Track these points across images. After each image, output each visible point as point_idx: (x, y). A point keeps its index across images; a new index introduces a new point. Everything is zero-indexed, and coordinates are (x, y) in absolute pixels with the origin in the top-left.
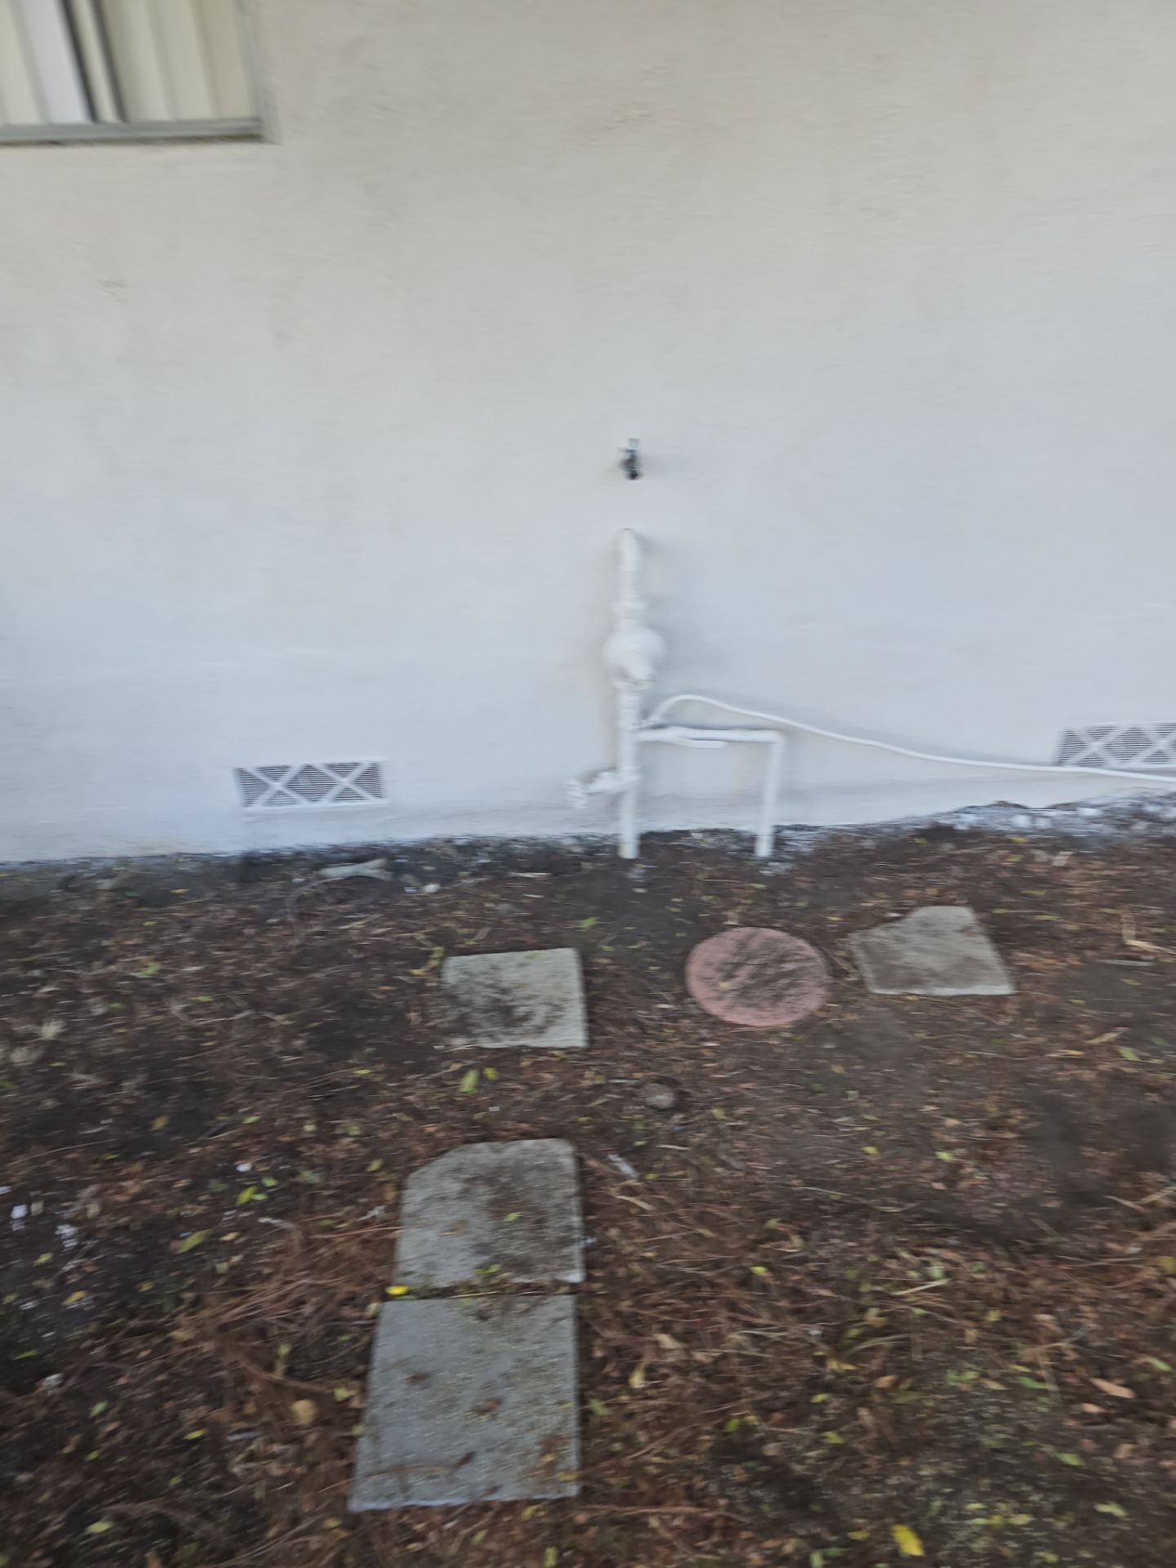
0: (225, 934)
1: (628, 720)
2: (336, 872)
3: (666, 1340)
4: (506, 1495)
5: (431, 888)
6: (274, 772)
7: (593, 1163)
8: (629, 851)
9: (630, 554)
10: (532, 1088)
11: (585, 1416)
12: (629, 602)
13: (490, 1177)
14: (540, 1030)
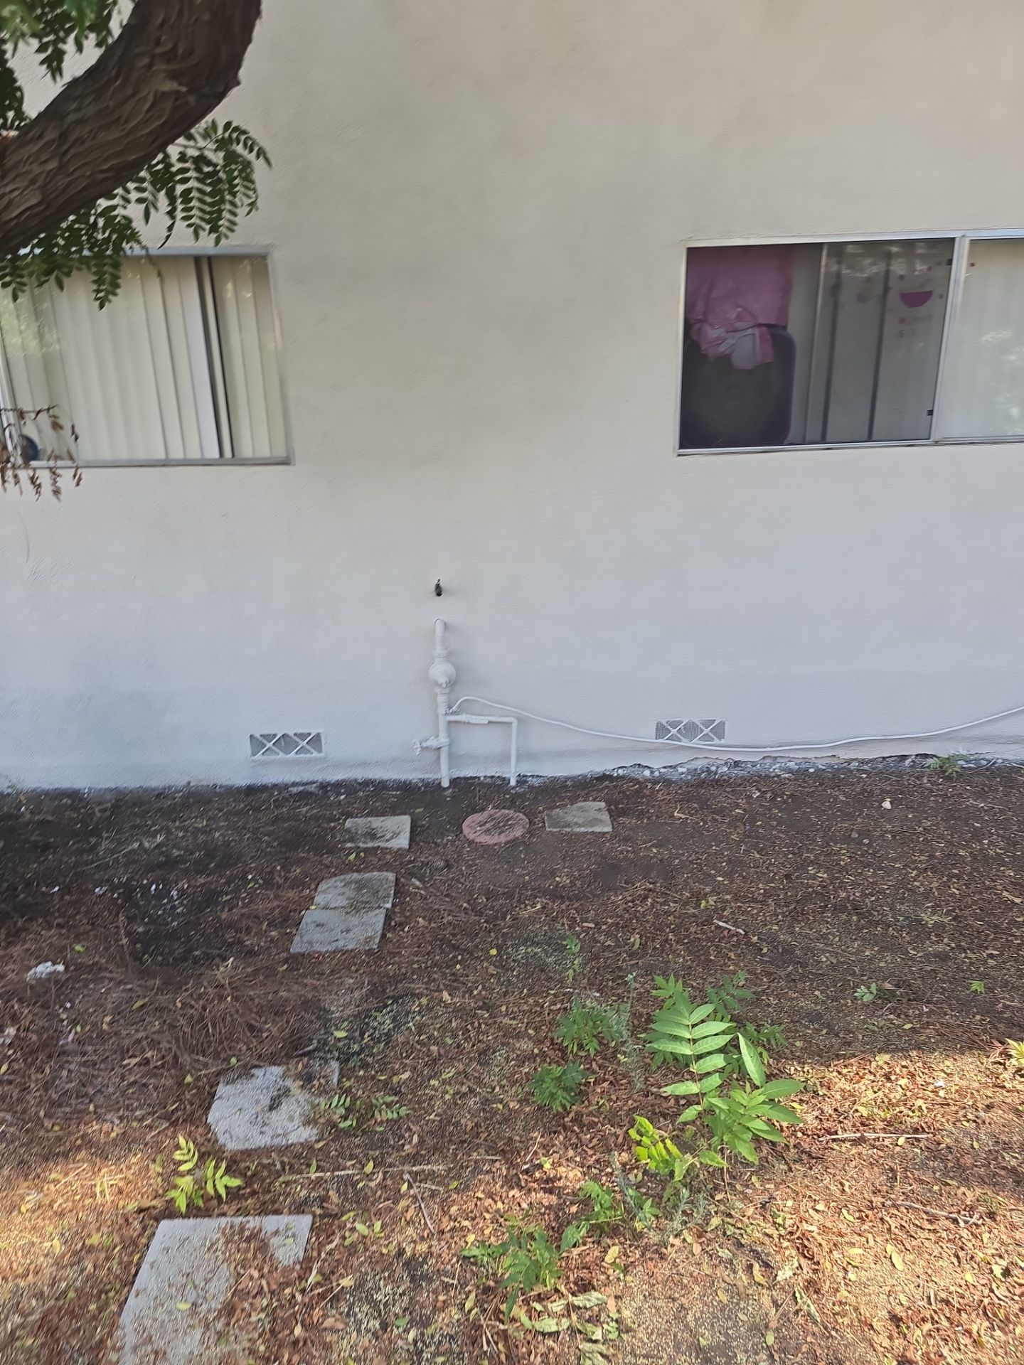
0: (238, 813)
1: (442, 710)
2: (294, 790)
3: (420, 920)
4: (350, 947)
5: (343, 797)
6: (268, 737)
7: (402, 880)
8: (445, 784)
9: (439, 628)
10: (380, 860)
11: (383, 936)
12: (439, 650)
13: (356, 882)
14: (387, 841)
